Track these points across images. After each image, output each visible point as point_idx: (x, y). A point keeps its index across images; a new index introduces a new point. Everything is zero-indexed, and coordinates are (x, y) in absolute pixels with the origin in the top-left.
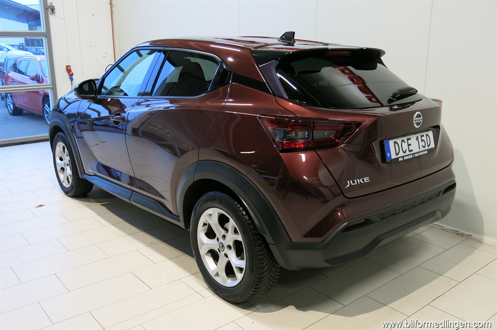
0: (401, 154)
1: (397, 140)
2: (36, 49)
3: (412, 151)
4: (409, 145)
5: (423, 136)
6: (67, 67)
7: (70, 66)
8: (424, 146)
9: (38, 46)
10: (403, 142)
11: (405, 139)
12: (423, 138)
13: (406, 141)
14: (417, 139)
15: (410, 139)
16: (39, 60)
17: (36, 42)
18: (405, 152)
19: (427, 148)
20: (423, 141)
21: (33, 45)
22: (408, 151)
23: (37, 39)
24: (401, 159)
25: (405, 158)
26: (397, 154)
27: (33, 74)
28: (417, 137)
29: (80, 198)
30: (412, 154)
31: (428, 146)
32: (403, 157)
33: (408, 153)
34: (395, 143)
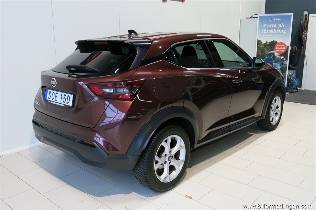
0: (51, 99)
1: (51, 91)
3: (56, 100)
4: (56, 97)
5: (66, 95)
8: (64, 101)
10: (54, 94)
11: (55, 92)
12: (65, 97)
13: (55, 94)
14: (62, 95)
15: (57, 93)
18: (53, 99)
19: (65, 103)
20: (64, 98)
22: (54, 99)
24: (49, 102)
25: (51, 102)
26: (49, 98)
28: (62, 94)
30: (55, 102)
31: (67, 103)
32: (51, 101)
33: (54, 100)
34: (50, 92)
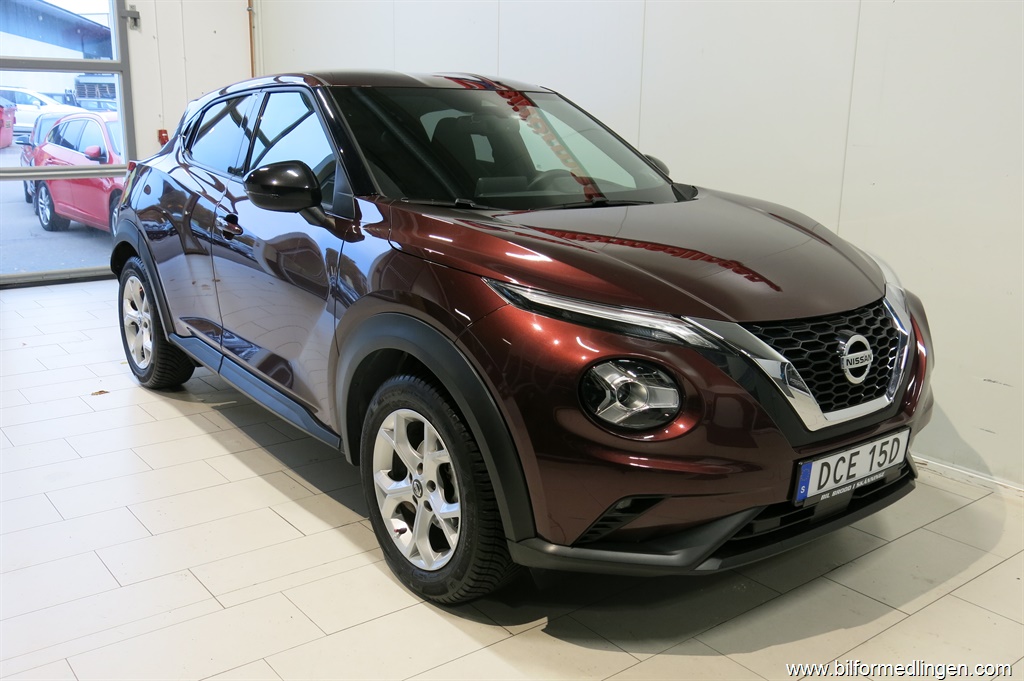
2: (99, 103)
6: (161, 132)
7: (165, 132)
9: (103, 97)
16: (106, 120)
17: (97, 89)
21: (92, 95)
23: (100, 84)
27: (92, 149)
29: (168, 392)
